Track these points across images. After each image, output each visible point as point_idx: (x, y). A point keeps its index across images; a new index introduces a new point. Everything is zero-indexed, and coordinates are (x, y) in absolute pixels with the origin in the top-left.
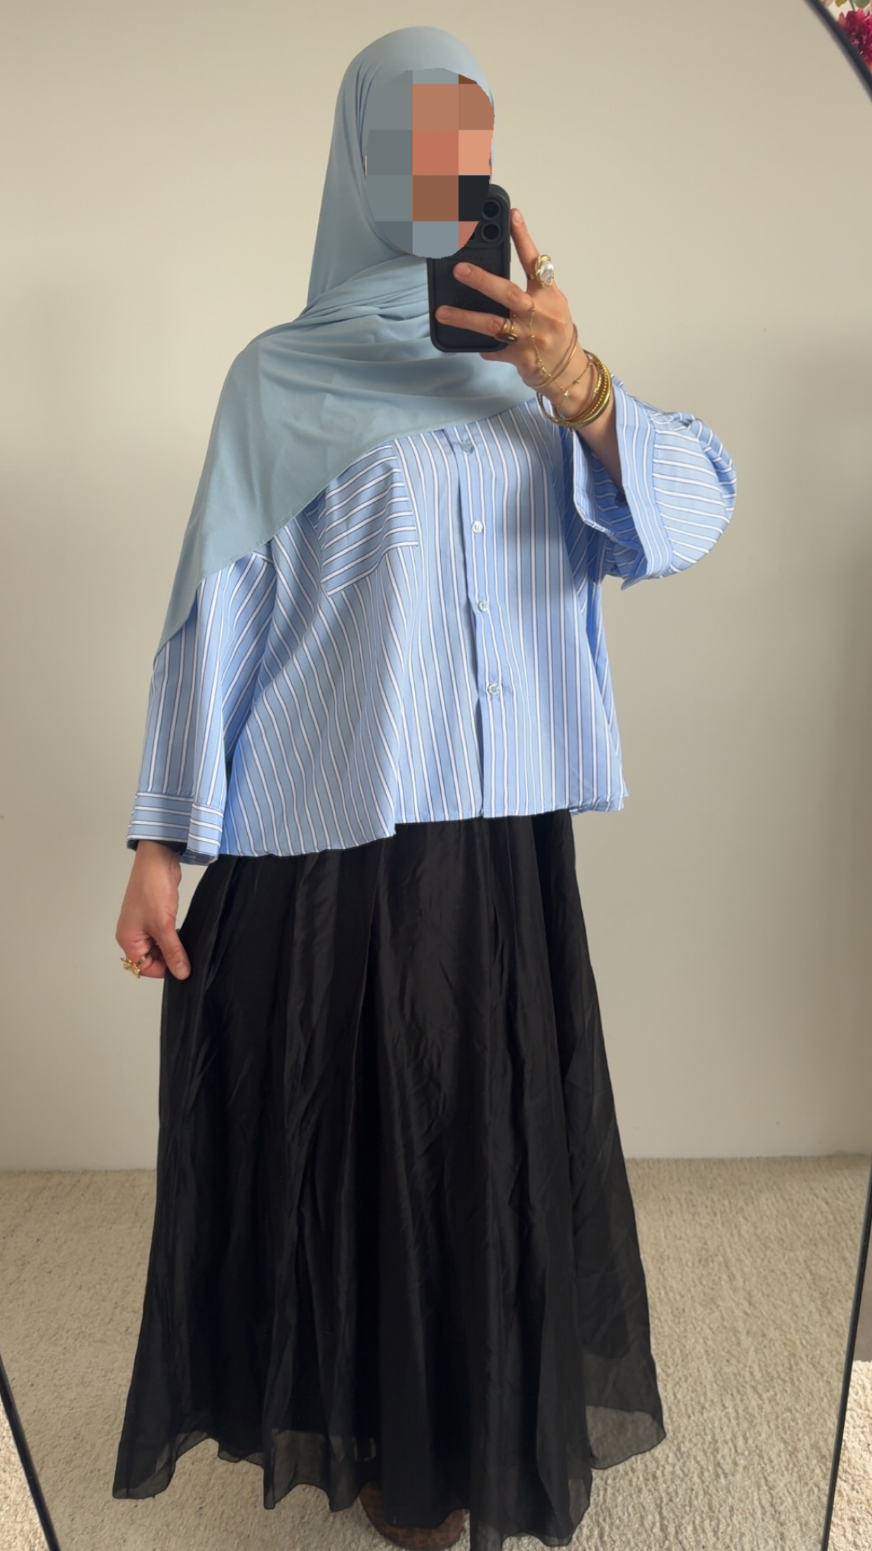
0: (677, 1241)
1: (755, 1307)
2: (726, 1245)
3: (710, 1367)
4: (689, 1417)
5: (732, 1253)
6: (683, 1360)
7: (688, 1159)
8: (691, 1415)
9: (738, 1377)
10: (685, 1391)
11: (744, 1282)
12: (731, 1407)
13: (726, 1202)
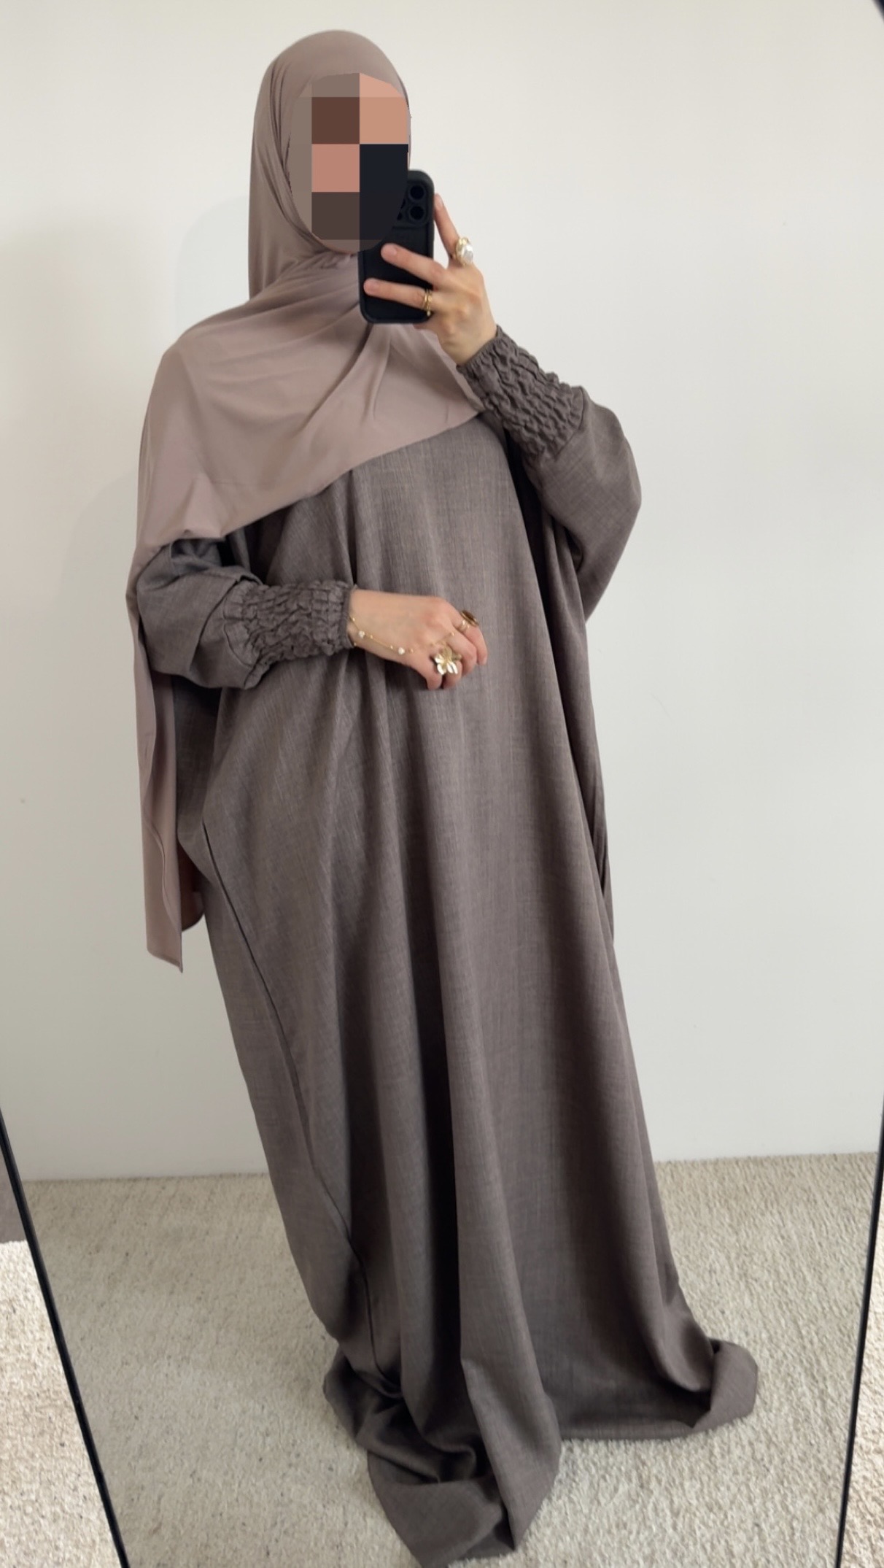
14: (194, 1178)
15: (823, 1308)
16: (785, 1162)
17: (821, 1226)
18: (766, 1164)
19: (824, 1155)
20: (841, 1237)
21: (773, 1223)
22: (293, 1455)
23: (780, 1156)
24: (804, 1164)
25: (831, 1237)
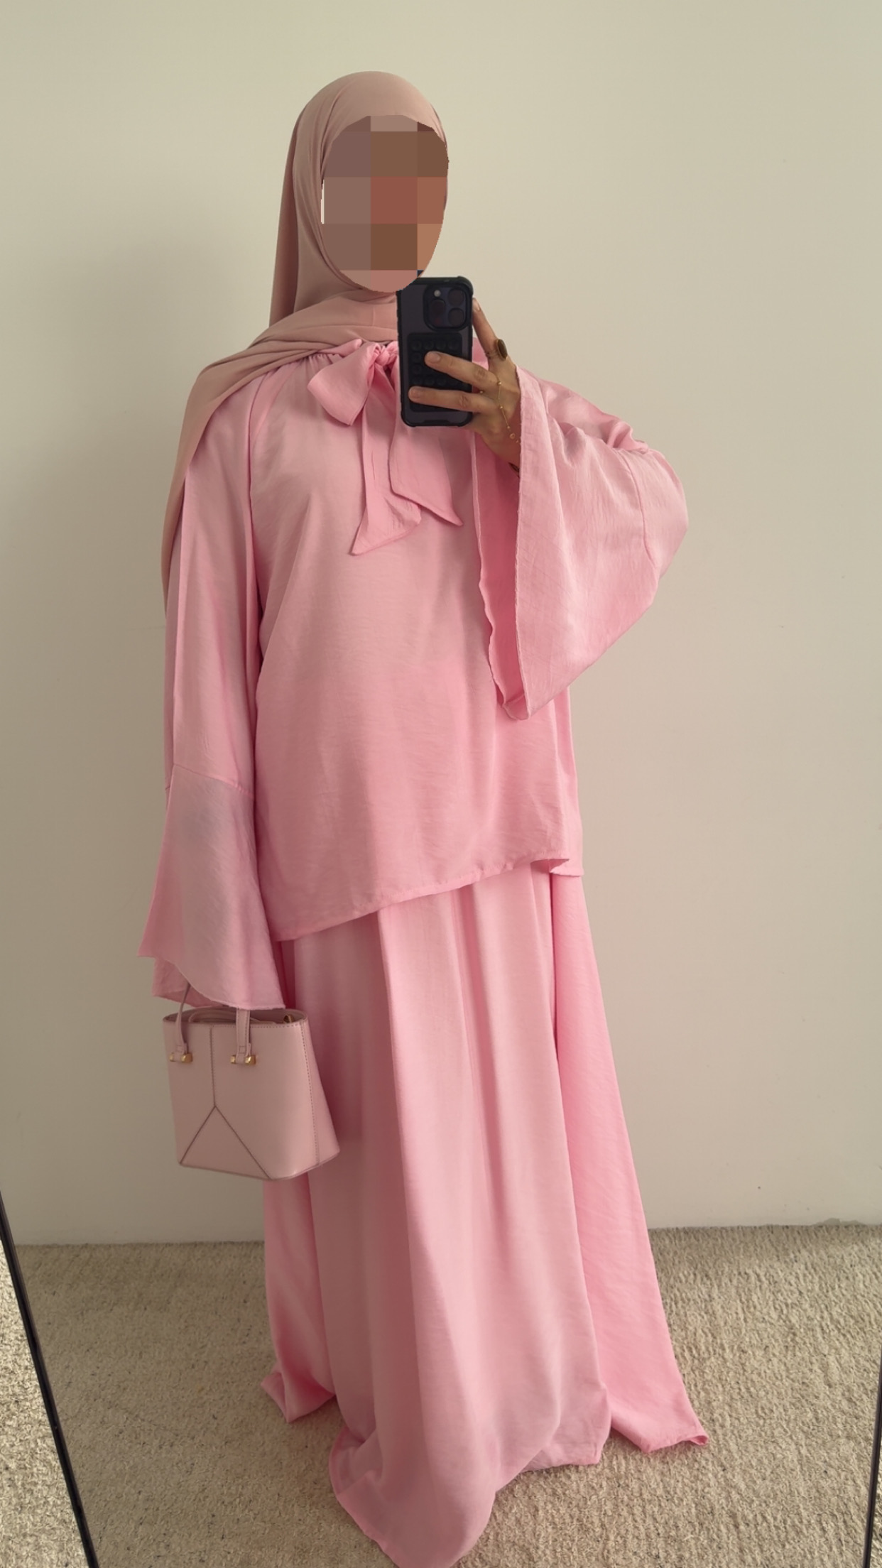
0: (758, 1324)
1: (856, 1404)
2: (818, 1329)
3: (805, 1480)
4: (784, 1546)
5: (824, 1338)
6: (772, 1473)
7: (768, 1227)
8: (786, 1544)
9: (838, 1492)
10: (774, 1512)
11: (841, 1376)
12: (832, 1530)
13: (816, 1279)
14: (110, 1246)
15: (740, 1389)
16: (718, 1233)
17: (748, 1302)
18: (700, 1236)
19: (760, 1228)
20: (769, 1314)
21: (699, 1297)
22: (162, 1545)
23: (711, 1228)
24: (736, 1236)
25: (758, 1313)
